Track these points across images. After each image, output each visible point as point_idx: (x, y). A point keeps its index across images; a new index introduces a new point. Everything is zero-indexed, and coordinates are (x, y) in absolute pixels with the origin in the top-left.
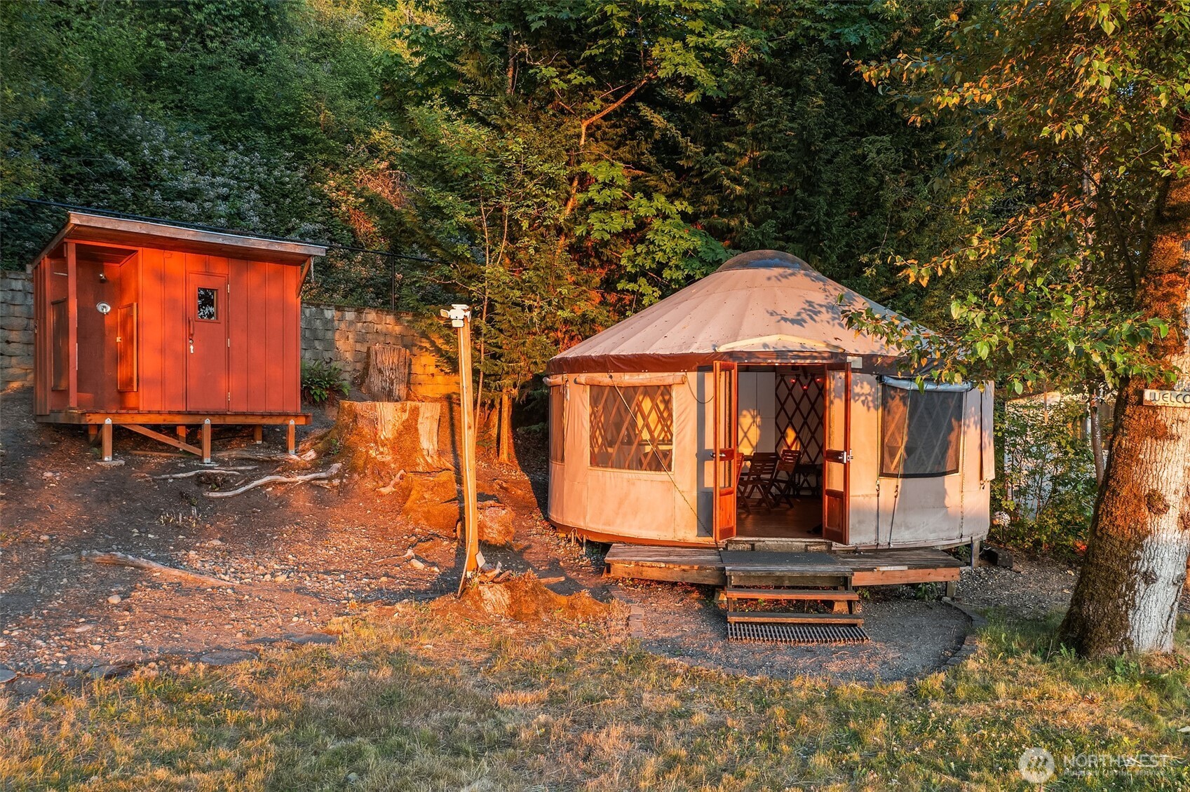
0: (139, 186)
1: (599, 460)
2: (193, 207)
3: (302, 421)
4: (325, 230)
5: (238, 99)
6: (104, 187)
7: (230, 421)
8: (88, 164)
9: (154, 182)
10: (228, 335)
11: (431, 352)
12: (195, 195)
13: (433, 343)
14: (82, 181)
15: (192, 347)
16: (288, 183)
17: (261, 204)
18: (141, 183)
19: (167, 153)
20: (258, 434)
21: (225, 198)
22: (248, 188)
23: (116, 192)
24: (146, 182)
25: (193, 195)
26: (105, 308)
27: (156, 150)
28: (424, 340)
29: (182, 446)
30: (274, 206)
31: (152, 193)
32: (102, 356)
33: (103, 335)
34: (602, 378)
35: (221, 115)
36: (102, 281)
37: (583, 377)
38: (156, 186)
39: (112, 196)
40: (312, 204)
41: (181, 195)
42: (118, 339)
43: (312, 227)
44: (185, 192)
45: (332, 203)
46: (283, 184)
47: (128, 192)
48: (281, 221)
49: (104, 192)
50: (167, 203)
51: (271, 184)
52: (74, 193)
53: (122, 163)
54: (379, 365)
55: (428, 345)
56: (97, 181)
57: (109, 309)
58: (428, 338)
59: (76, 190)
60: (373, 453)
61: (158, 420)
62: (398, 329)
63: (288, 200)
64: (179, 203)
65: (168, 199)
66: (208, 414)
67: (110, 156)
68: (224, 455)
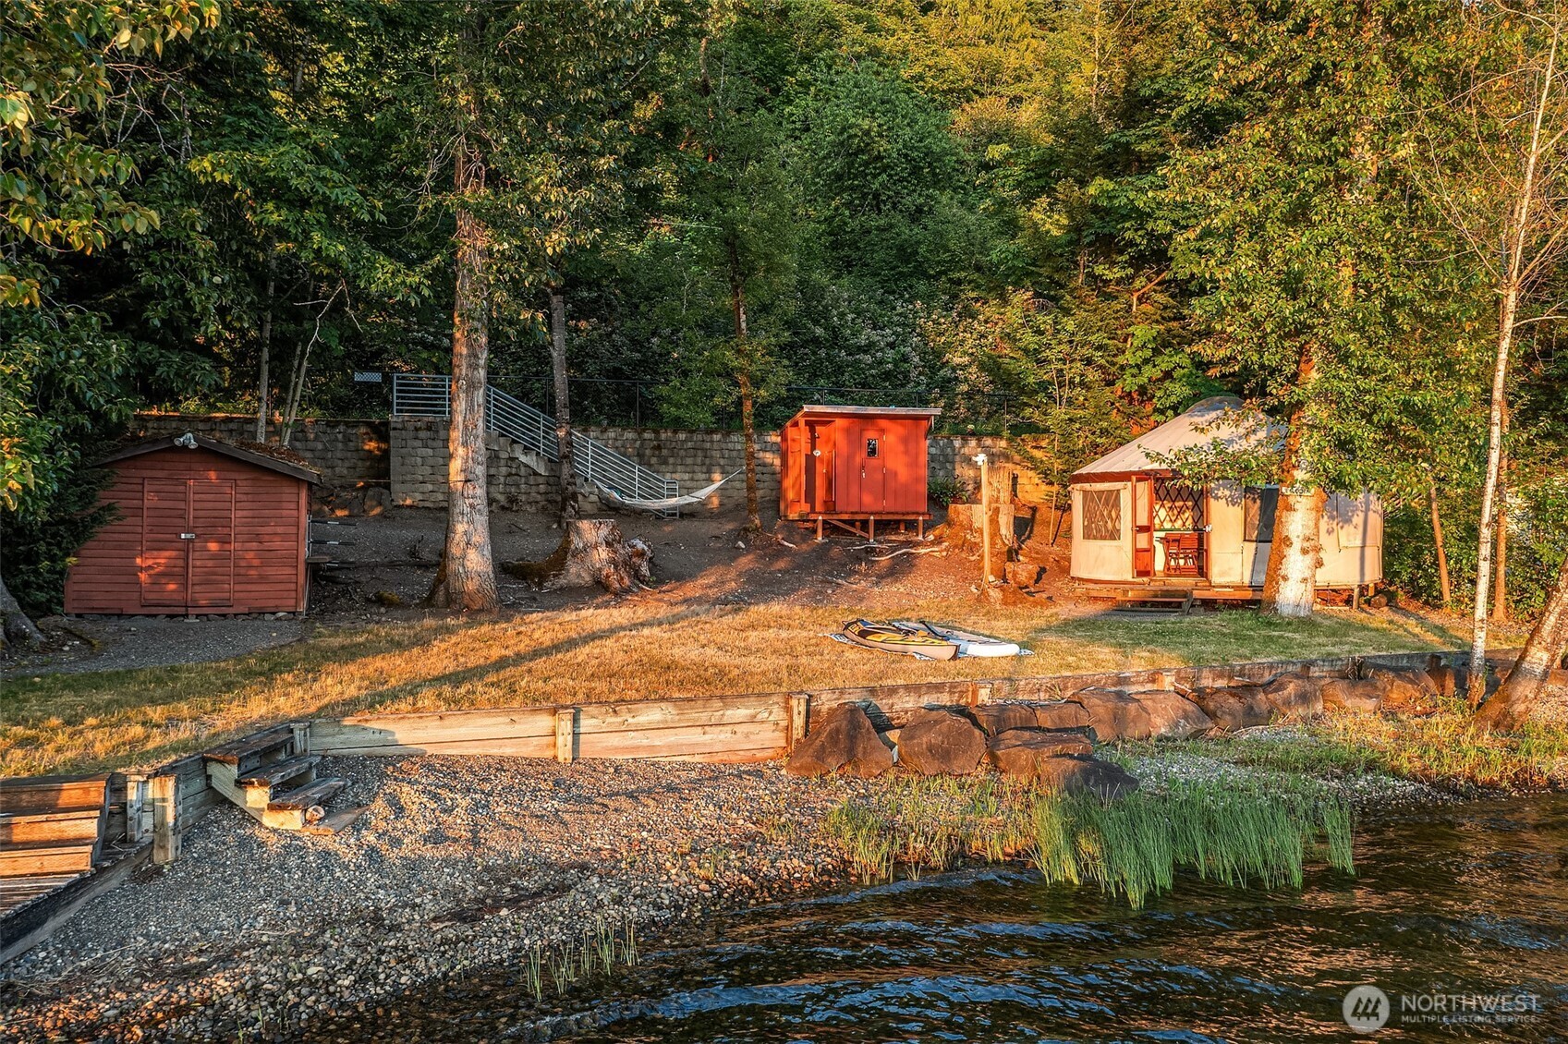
0: (831, 347)
1: (1087, 536)
3: (927, 517)
5: (905, 253)
6: (807, 350)
7: (885, 517)
8: (796, 334)
9: (841, 342)
10: (884, 466)
11: (1032, 469)
15: (864, 474)
18: (832, 344)
19: (850, 317)
20: (902, 526)
24: (836, 343)
27: (842, 315)
29: (859, 533)
31: (840, 351)
34: (1087, 486)
35: (892, 269)
37: (1078, 486)
38: (842, 345)
41: (860, 349)
44: (863, 347)
47: (823, 353)
53: (819, 331)
55: (1029, 464)
60: (968, 537)
61: (845, 517)
66: (872, 513)
67: (810, 325)
68: (881, 538)
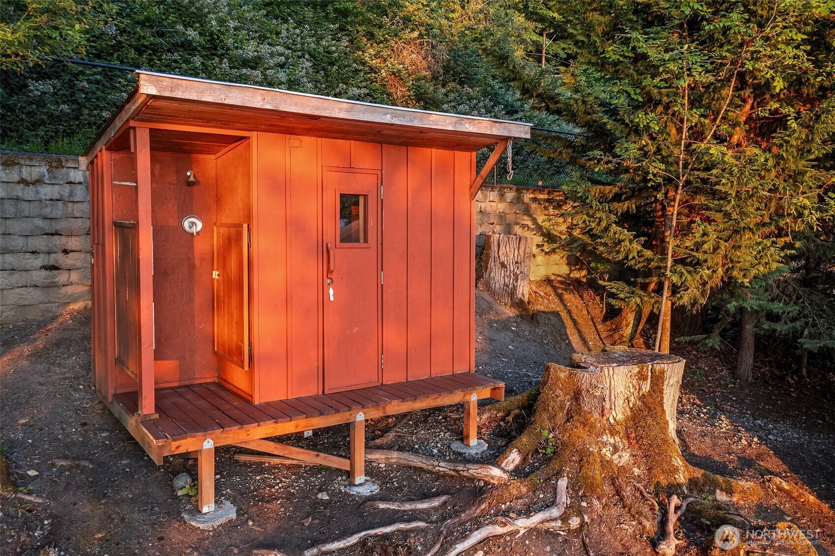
0: (207, 56)
2: (257, 74)
4: (368, 94)
6: (176, 56)
8: (160, 34)
9: (220, 52)
10: (381, 265)
11: (532, 230)
12: (257, 64)
13: (534, 221)
14: (155, 52)
15: (331, 291)
16: (334, 52)
17: (311, 70)
18: (208, 53)
19: (232, 24)
21: (282, 66)
22: (299, 57)
23: (187, 62)
24: (213, 52)
25: (255, 63)
26: (193, 225)
27: (222, 21)
28: (526, 218)
30: (322, 72)
31: (221, 62)
32: (191, 300)
33: (192, 267)
36: (190, 184)
38: (223, 55)
39: (184, 65)
40: (356, 71)
41: (245, 63)
42: (215, 274)
43: (358, 91)
44: (249, 61)
45: (372, 70)
46: (329, 52)
47: (197, 61)
48: (329, 86)
49: (176, 61)
50: (234, 71)
51: (319, 53)
52: (148, 63)
53: (192, 34)
54: (502, 258)
55: (530, 223)
56: (169, 51)
57: (200, 226)
58: (530, 215)
59: (150, 60)
62: (501, 207)
63: (335, 67)
64: (244, 71)
65: (234, 68)
67: (180, 27)
